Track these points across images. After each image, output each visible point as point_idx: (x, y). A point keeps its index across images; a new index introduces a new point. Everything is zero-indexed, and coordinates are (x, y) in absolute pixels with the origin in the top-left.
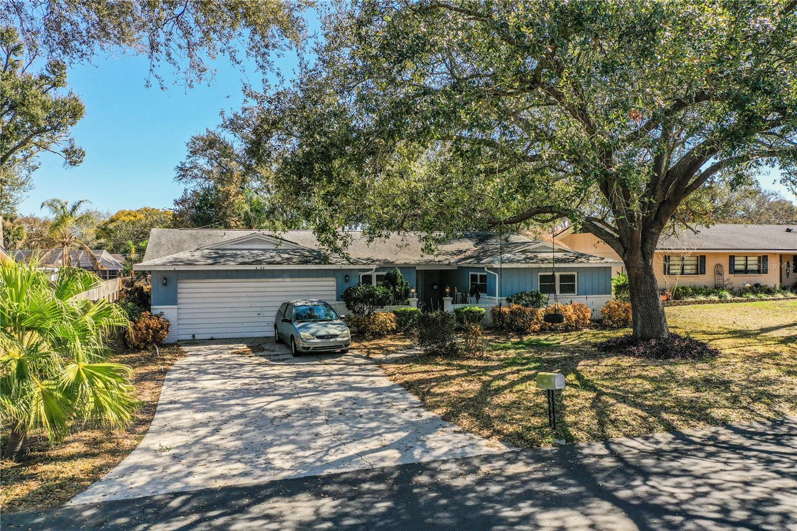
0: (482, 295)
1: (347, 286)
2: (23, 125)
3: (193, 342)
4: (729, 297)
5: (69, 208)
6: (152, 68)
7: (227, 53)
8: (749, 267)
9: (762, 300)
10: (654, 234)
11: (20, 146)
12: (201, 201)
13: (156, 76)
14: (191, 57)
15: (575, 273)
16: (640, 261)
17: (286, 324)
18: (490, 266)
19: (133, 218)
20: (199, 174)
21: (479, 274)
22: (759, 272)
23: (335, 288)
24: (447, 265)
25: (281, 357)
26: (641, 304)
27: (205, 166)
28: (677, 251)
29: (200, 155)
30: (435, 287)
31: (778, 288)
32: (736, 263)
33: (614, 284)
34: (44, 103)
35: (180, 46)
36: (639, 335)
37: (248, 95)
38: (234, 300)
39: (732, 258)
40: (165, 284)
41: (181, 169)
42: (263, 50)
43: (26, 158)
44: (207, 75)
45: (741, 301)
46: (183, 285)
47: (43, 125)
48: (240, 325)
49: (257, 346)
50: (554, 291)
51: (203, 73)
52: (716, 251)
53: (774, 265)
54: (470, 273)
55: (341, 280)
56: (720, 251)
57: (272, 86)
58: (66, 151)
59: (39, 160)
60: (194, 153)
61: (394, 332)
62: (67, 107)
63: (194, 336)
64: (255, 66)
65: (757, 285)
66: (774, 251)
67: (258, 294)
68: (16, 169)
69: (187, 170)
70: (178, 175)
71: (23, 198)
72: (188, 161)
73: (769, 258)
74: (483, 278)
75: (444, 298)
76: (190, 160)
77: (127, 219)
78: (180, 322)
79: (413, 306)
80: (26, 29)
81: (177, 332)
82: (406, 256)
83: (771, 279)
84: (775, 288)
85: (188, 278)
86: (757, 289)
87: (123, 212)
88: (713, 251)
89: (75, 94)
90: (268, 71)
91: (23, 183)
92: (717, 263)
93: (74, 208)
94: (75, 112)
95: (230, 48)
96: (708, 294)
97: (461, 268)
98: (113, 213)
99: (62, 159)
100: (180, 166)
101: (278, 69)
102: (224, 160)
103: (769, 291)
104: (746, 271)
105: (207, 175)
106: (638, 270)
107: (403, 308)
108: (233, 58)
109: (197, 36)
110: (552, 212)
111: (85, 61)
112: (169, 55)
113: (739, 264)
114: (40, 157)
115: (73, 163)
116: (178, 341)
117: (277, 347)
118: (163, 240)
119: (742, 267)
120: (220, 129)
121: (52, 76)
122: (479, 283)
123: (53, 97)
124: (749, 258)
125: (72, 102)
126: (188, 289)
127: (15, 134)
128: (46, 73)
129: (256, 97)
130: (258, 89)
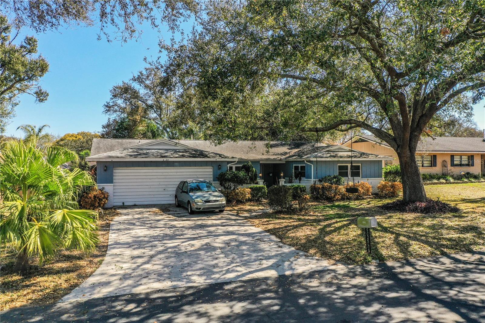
0: (303, 178)
1: (219, 172)
2: (10, 76)
3: (124, 207)
4: (452, 180)
5: (36, 130)
6: (103, 27)
7: (150, 20)
8: (463, 163)
9: (472, 182)
10: (416, 136)
11: (7, 89)
12: (119, 126)
13: (104, 33)
14: (126, 22)
15: (360, 165)
16: (408, 153)
17: (184, 194)
18: (308, 159)
19: (75, 138)
20: (118, 109)
21: (300, 165)
22: (468, 165)
23: (212, 173)
24: (279, 160)
25: (182, 215)
26: (409, 180)
27: (121, 105)
28: (419, 152)
29: (119, 97)
30: (271, 175)
31: (480, 175)
32: (455, 159)
33: (384, 171)
34: (23, 62)
35: (120, 15)
36: (408, 199)
37: (162, 47)
38: (149, 180)
39: (452, 157)
40: (106, 170)
41: (107, 106)
42: (173, 17)
43: (10, 98)
44: (136, 34)
45: (459, 183)
46: (117, 171)
47: (22, 77)
48: (153, 196)
49: (165, 209)
50: (347, 176)
51: (133, 33)
52: (443, 152)
53: (478, 161)
54: (294, 165)
55: (216, 168)
56: (445, 152)
57: (177, 43)
58: (36, 93)
59: (19, 99)
60: (115, 96)
61: (249, 200)
62: (38, 65)
63: (123, 203)
64: (168, 28)
65: (468, 173)
66: (478, 152)
67: (164, 177)
68: (5, 105)
69: (110, 107)
70: (105, 110)
71: (10, 122)
72: (111, 101)
73: (474, 157)
74: (303, 168)
75: (279, 180)
76: (112, 101)
77: (71, 139)
78: (115, 194)
79: (261, 184)
80: (17, 8)
81: (114, 201)
82: (254, 155)
83: (476, 169)
84: (479, 175)
85: (120, 166)
86: (468, 175)
87: (68, 135)
88: (441, 152)
89: (43, 57)
90: (176, 31)
91: (9, 113)
92: (443, 160)
93: (40, 130)
94: (43, 68)
95: (151, 16)
96: (439, 179)
97: (288, 162)
98: (62, 135)
99: (34, 98)
100: (106, 104)
101: (182, 30)
102: (133, 101)
103: (476, 177)
104: (461, 165)
105: (123, 110)
106: (407, 158)
107: (255, 186)
108: (153, 23)
109: (130, 9)
110: (351, 124)
111: (54, 29)
112: (113, 20)
113: (457, 160)
114: (20, 97)
115: (41, 101)
116: (114, 206)
117: (178, 209)
118: (101, 145)
119: (458, 163)
120: (131, 82)
121: (28, 46)
122: (300, 170)
123: (29, 59)
124: (463, 157)
125: (41, 62)
126: (119, 173)
127: (5, 82)
128: (24, 44)
129: (167, 49)
130: (168, 43)
